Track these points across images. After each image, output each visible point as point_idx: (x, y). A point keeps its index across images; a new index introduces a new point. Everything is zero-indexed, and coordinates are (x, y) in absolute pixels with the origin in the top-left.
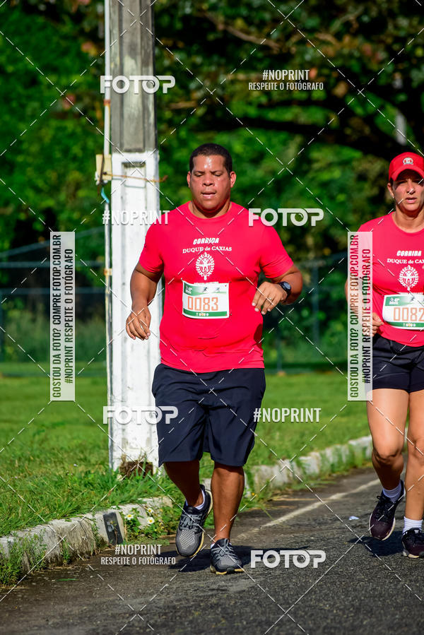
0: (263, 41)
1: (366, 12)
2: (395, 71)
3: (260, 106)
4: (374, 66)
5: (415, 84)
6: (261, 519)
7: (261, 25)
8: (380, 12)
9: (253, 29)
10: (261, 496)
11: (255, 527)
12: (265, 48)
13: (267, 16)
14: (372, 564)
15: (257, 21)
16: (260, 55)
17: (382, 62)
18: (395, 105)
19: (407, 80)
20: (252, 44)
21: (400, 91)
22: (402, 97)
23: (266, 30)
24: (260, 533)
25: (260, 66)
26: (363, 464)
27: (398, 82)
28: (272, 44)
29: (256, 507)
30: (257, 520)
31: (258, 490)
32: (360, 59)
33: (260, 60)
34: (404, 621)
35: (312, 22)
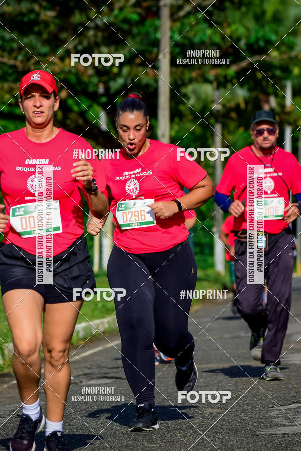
0: (11, 62)
1: (80, 43)
2: (100, 81)
3: (10, 105)
4: (86, 79)
5: (113, 91)
6: (9, 378)
7: (11, 51)
8: (89, 43)
9: (5, 54)
10: (9, 363)
11: (5, 383)
12: (13, 67)
13: (15, 45)
14: (82, 408)
15: (8, 48)
16: (10, 71)
17: (90, 76)
18: (99, 104)
19: (107, 89)
20: (4, 64)
21: (103, 95)
22: (104, 100)
23: (14, 55)
24: (8, 388)
25: (10, 78)
26: (78, 342)
27: (101, 89)
28: (18, 64)
29: (6, 371)
30: (6, 379)
31: (7, 359)
32: (76, 74)
33: (10, 75)
34: (102, 445)
35: (45, 49)
